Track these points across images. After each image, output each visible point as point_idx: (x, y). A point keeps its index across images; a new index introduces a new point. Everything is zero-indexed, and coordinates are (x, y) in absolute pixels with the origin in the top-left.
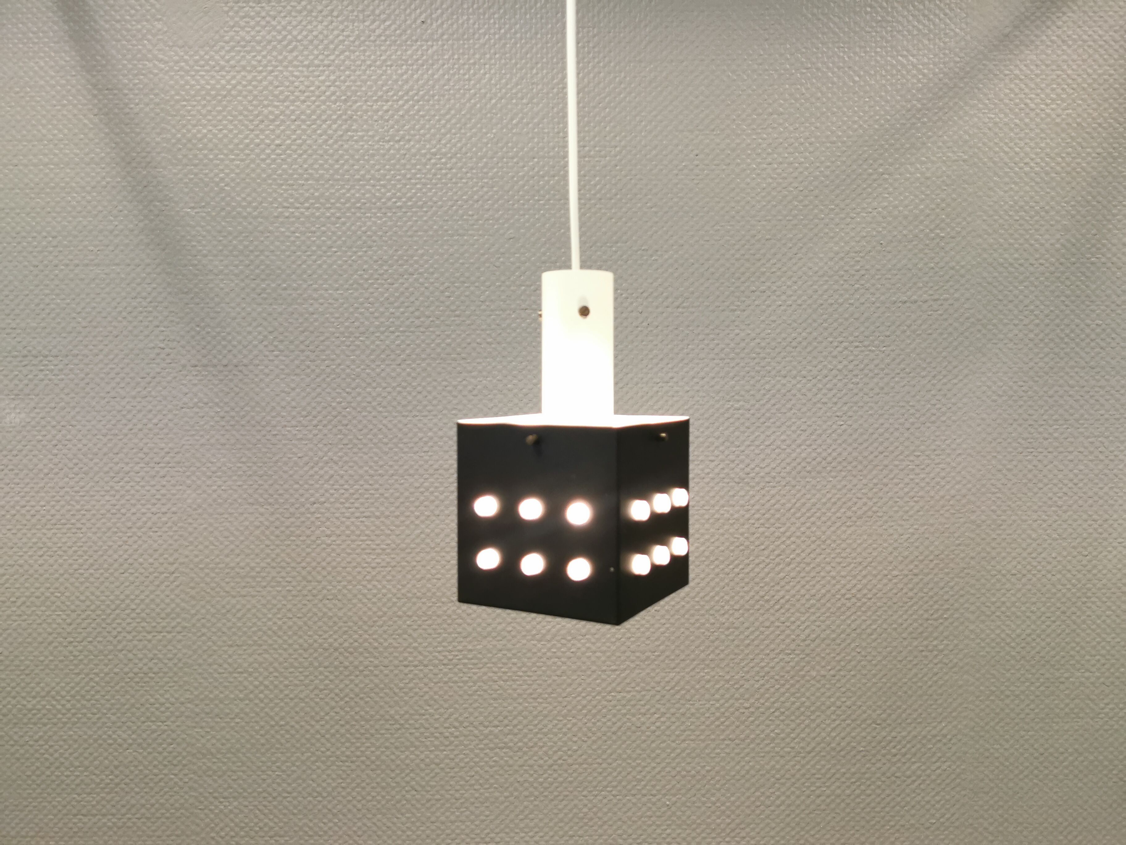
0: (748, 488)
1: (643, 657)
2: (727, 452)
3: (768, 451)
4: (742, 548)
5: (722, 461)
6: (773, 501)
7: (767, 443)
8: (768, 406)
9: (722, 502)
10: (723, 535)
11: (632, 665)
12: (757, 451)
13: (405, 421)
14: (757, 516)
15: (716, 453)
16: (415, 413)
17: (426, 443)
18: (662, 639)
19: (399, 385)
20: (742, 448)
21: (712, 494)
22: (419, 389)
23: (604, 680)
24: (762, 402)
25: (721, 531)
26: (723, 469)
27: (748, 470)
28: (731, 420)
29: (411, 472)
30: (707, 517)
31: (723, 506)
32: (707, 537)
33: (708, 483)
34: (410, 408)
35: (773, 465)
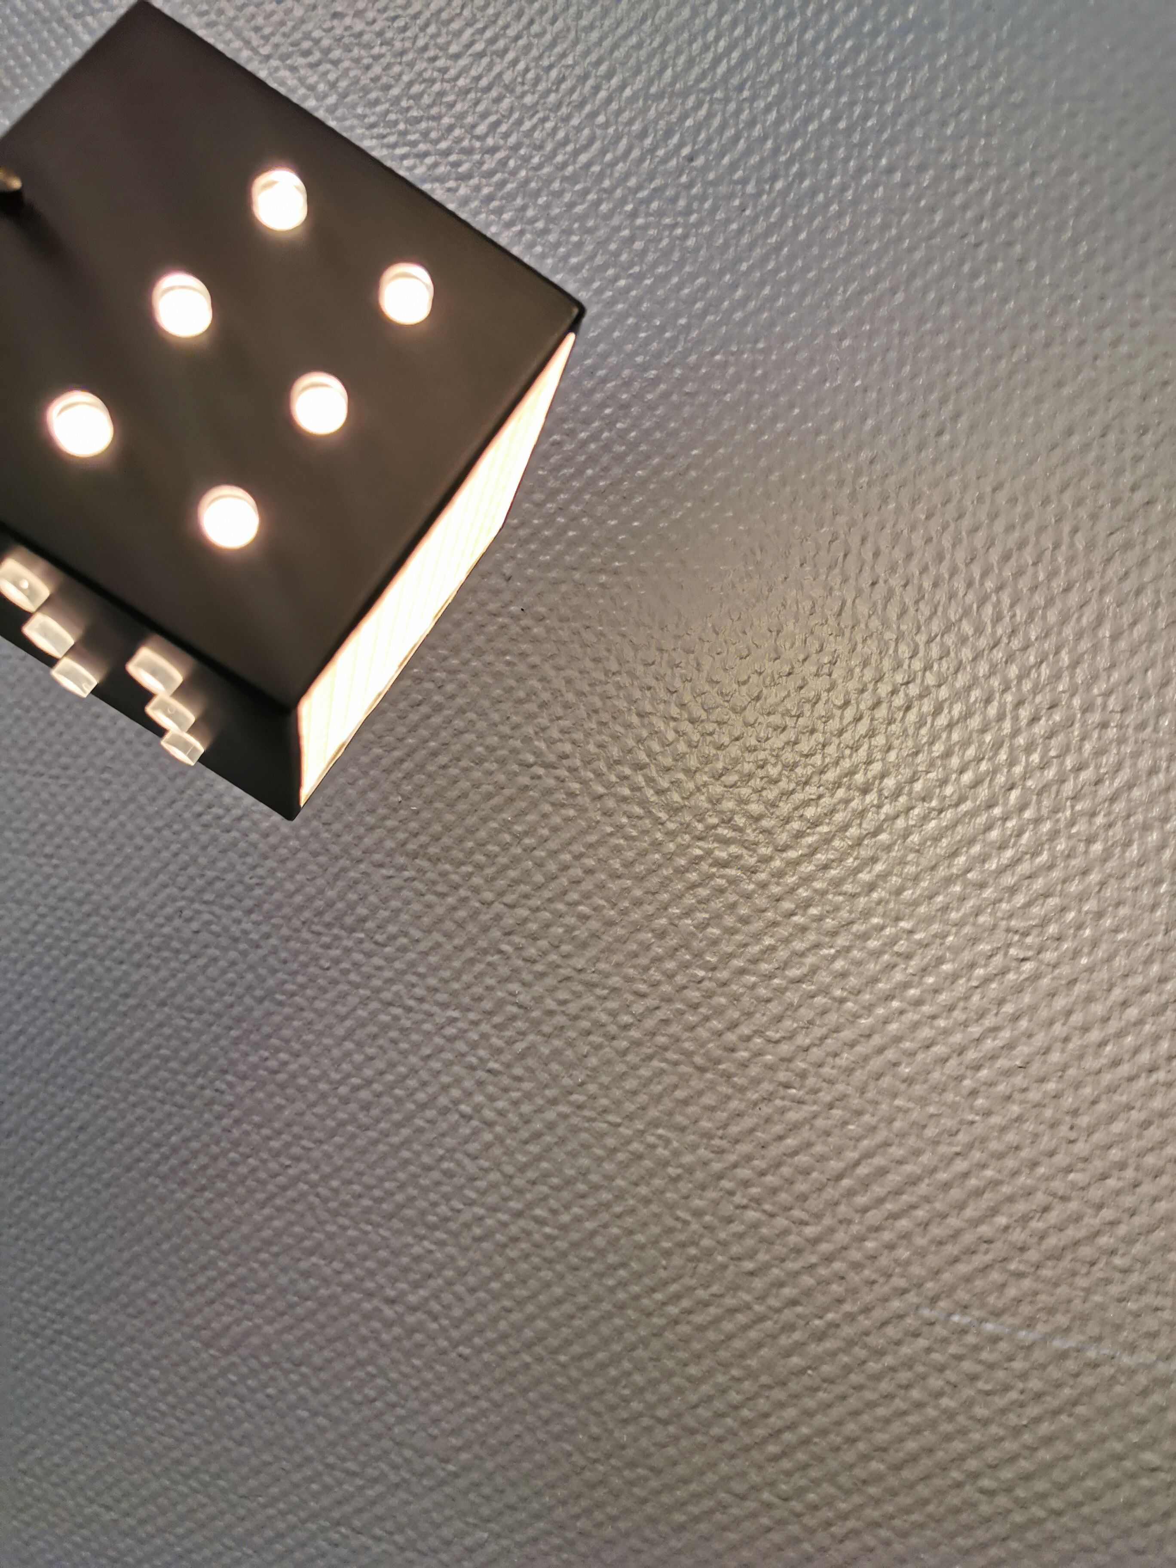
0: (724, 1089)
1: (419, 1466)
2: (680, 979)
3: (792, 996)
4: (693, 1251)
5: (668, 1000)
6: (791, 1142)
7: (794, 972)
8: (807, 868)
9: (653, 1113)
10: (647, 1202)
11: (393, 1478)
12: (762, 992)
13: (21, 782)
14: (744, 1173)
15: (655, 974)
16: (39, 768)
17: (51, 836)
18: (468, 1433)
19: (18, 703)
20: (723, 975)
21: (630, 1084)
22: (52, 715)
23: (327, 1489)
24: (792, 854)
25: (643, 1190)
26: (666, 1022)
27: (731, 1037)
28: (703, 892)
29: (19, 894)
30: (610, 1142)
31: (655, 1124)
32: (606, 1196)
33: (624, 1053)
34: (31, 754)
35: (803, 1040)
